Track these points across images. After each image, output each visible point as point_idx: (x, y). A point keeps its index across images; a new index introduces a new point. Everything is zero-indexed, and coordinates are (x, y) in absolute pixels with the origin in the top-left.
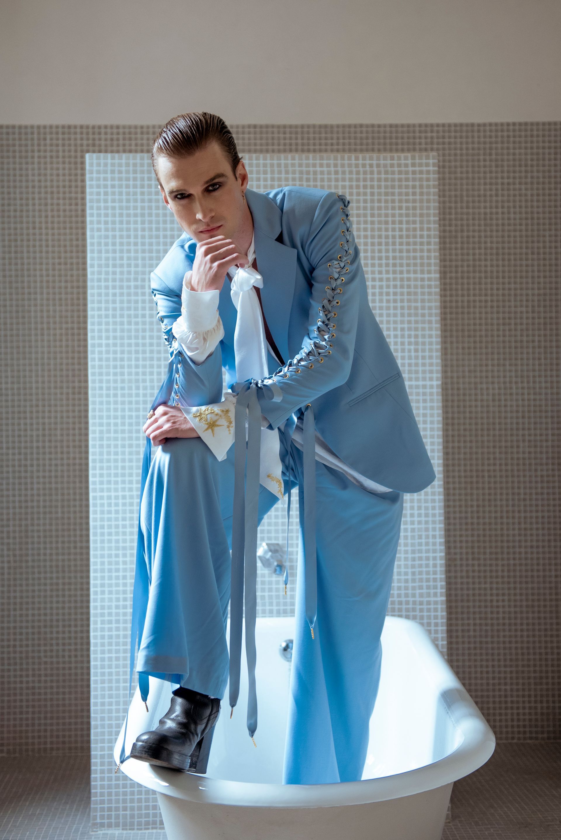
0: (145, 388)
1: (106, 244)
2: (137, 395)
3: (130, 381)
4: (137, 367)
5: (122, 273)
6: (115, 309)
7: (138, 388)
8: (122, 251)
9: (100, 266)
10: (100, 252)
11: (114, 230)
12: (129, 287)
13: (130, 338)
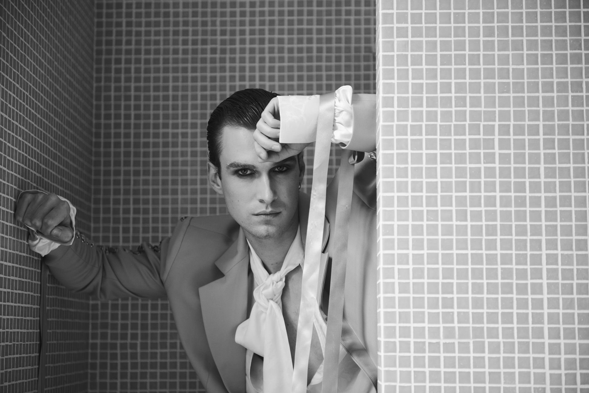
0: (495, 348)
1: (417, 61)
2: (479, 362)
3: (464, 333)
4: (478, 303)
5: (446, 116)
6: (432, 187)
7: (479, 348)
8: (446, 74)
9: (403, 102)
10: (403, 74)
11: (431, 32)
12: (460, 144)
13: (462, 245)
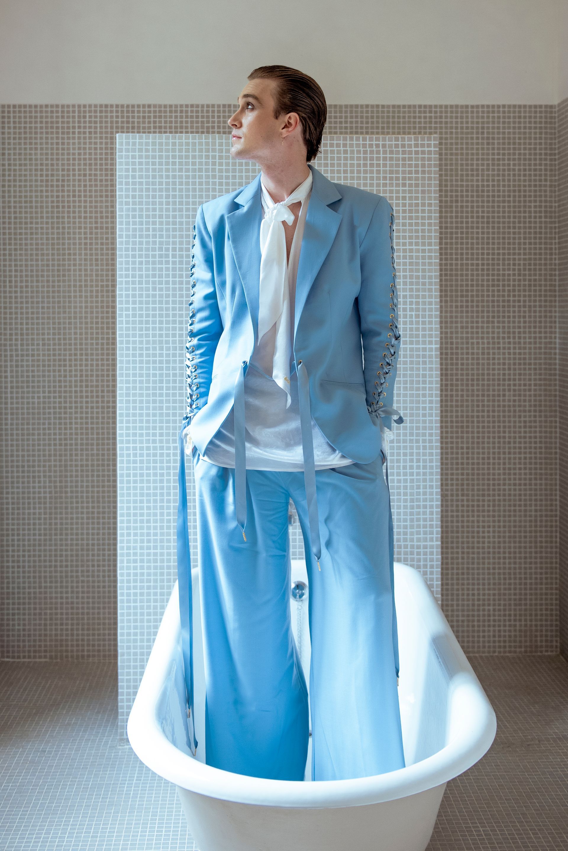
0: (168, 349)
1: (134, 217)
2: (161, 355)
3: (154, 342)
4: (161, 329)
5: (148, 243)
6: (141, 276)
7: (161, 349)
8: (148, 223)
9: (128, 236)
10: (128, 223)
11: (141, 203)
12: (154, 256)
13: (154, 302)
